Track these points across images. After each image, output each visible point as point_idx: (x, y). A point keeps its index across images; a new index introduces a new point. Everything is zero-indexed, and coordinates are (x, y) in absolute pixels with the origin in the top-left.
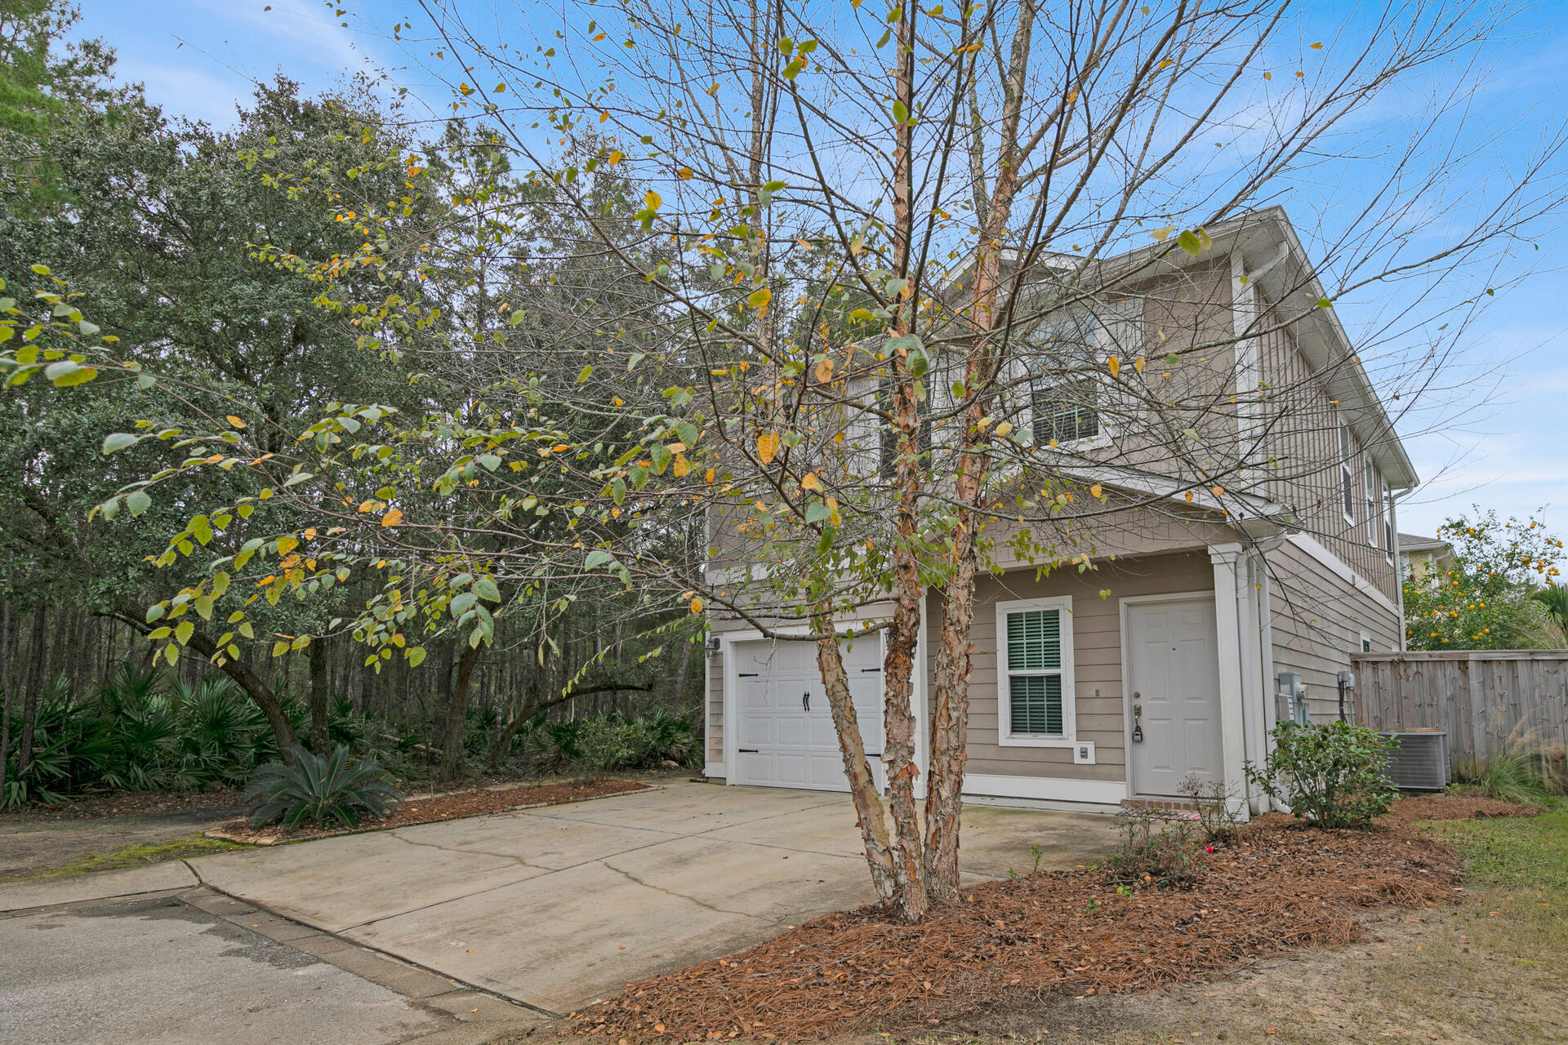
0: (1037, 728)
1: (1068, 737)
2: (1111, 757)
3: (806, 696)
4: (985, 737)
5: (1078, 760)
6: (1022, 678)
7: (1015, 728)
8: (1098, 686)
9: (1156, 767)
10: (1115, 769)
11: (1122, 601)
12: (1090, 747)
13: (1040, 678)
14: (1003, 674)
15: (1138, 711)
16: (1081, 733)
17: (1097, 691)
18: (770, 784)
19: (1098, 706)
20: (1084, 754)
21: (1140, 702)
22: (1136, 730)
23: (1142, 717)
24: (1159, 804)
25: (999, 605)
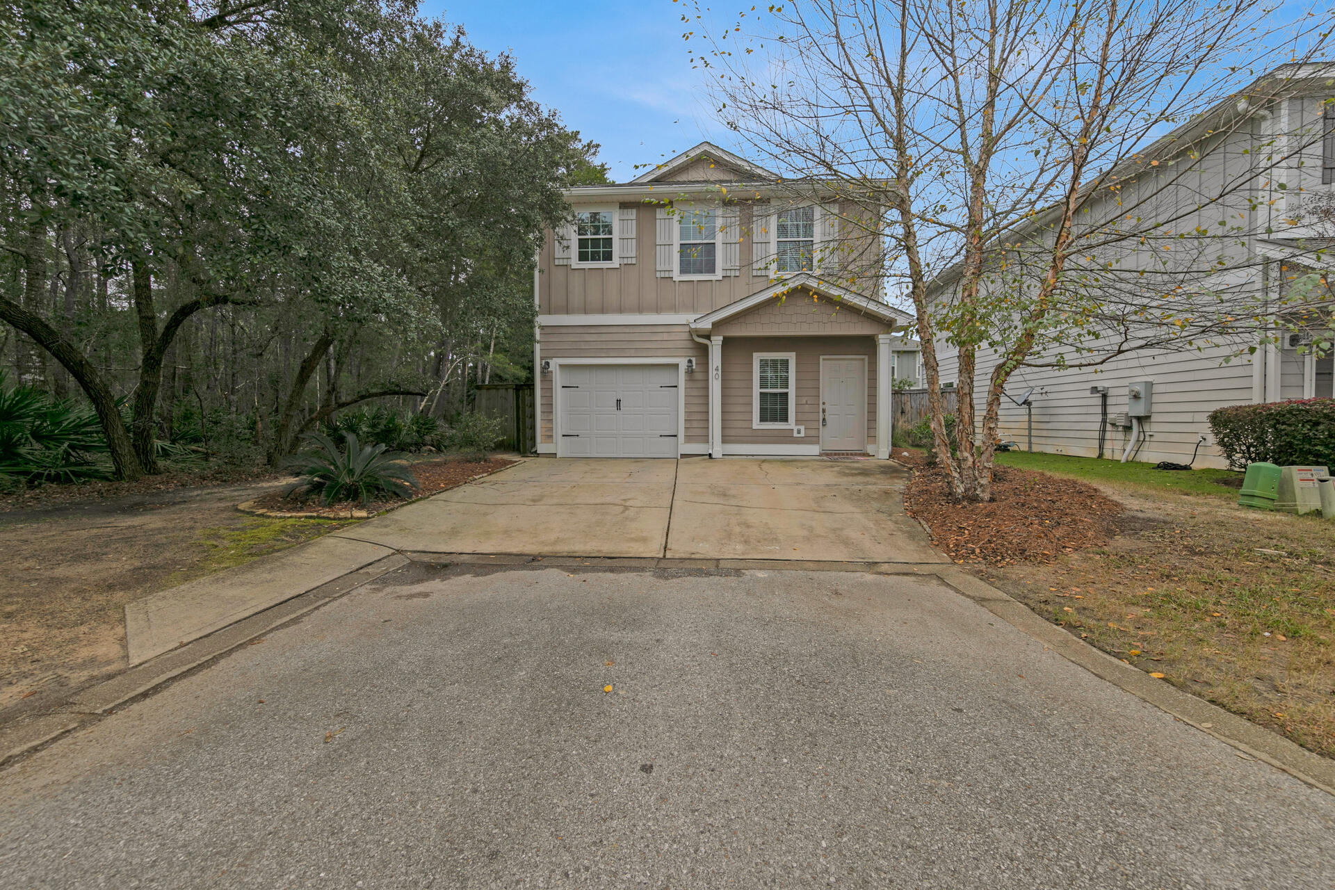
0: (774, 419)
1: (791, 424)
2: (813, 433)
3: (619, 401)
4: (745, 425)
5: (795, 435)
6: (766, 394)
7: (763, 419)
8: (807, 398)
9: (831, 437)
10: (814, 439)
11: (821, 357)
12: (802, 428)
13: (776, 394)
14: (756, 390)
15: (824, 411)
16: (798, 422)
17: (807, 401)
18: (588, 455)
19: (807, 408)
20: (799, 432)
21: (826, 407)
22: (824, 419)
23: (827, 414)
24: (839, 454)
25: (755, 355)
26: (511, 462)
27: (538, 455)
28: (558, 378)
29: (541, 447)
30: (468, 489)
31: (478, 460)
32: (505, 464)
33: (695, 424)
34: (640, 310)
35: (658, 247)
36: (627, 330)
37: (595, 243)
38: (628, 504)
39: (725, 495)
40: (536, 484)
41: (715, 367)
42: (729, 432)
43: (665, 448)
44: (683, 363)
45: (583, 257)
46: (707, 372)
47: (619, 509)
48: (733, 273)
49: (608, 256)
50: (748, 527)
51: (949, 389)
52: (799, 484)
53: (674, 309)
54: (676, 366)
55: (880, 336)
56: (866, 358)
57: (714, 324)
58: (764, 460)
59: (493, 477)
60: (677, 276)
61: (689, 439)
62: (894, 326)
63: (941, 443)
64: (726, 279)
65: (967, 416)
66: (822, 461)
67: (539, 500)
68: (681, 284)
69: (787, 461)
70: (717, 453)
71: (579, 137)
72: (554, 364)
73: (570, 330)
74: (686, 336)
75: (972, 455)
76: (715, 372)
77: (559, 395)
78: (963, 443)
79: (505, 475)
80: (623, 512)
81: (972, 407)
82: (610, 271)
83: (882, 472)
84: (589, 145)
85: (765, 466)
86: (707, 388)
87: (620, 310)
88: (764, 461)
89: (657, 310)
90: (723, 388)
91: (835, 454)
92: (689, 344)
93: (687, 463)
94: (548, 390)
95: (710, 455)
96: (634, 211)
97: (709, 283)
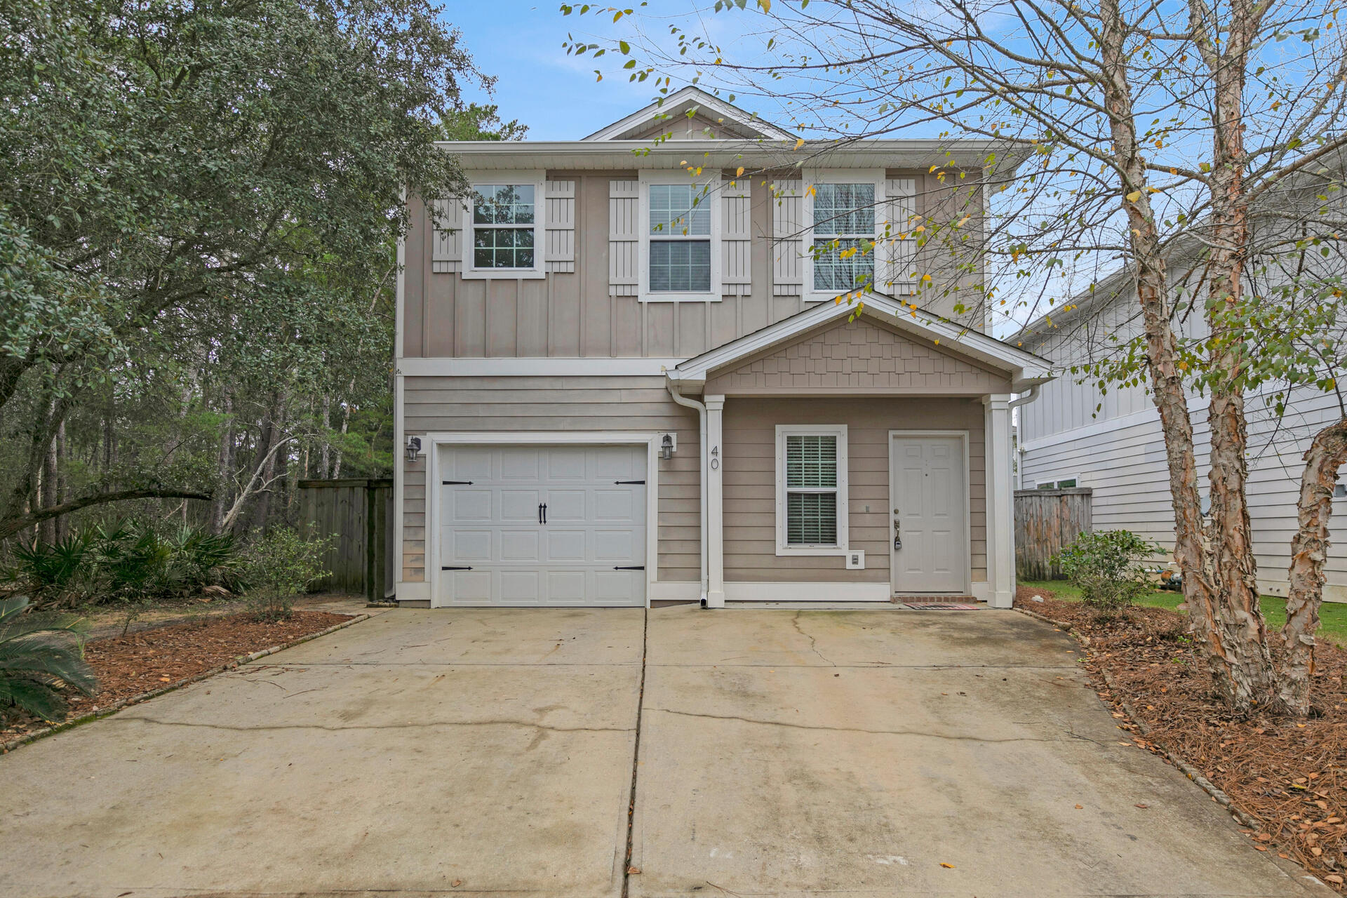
0: (812, 540)
1: (842, 546)
2: (879, 562)
3: (543, 508)
4: (763, 548)
5: (849, 565)
6: (798, 495)
7: (793, 538)
8: (867, 503)
9: (910, 570)
10: (881, 573)
11: (891, 433)
12: (861, 554)
13: (815, 496)
14: (782, 489)
15: (897, 525)
16: (853, 543)
17: (867, 508)
19: (868, 520)
20: (855, 560)
21: (899, 517)
22: (897, 539)
23: (901, 529)
24: (925, 600)
25: (779, 428)
26: (343, 618)
27: (395, 602)
28: (436, 468)
29: (403, 590)
30: (220, 685)
31: (271, 618)
32: (327, 622)
33: (676, 548)
34: (581, 351)
35: (612, 245)
36: (558, 384)
37: (505, 236)
38: (547, 720)
39: (745, 695)
40: (369, 669)
41: (710, 450)
42: (736, 561)
43: (624, 590)
44: (655, 442)
45: (482, 260)
46: (698, 457)
47: (528, 734)
48: (740, 291)
49: (526, 260)
50: (814, 786)
51: (1070, 491)
52: (880, 665)
53: (640, 349)
54: (644, 447)
55: (993, 397)
56: (966, 434)
57: (711, 374)
58: (799, 612)
59: (291, 655)
60: (644, 293)
61: (666, 573)
62: (1016, 381)
63: (1202, 592)
64: (729, 300)
65: (1237, 536)
66: (899, 612)
67: (358, 714)
68: (652, 308)
69: (841, 613)
70: (716, 597)
71: (496, 114)
72: (429, 442)
73: (457, 384)
74: (660, 396)
75: (1256, 616)
76: (711, 458)
77: (437, 496)
78: (1235, 591)
79: (315, 651)
80: (534, 745)
81: (1246, 518)
82: (530, 284)
83: (1019, 637)
84: (511, 126)
85: (802, 622)
86: (698, 485)
87: (547, 351)
88: (799, 614)
89: (611, 351)
90: (726, 485)
91: (919, 600)
92: (665, 410)
93: (664, 618)
94: (418, 489)
95: (704, 602)
96: (572, 184)
97: (700, 307)
